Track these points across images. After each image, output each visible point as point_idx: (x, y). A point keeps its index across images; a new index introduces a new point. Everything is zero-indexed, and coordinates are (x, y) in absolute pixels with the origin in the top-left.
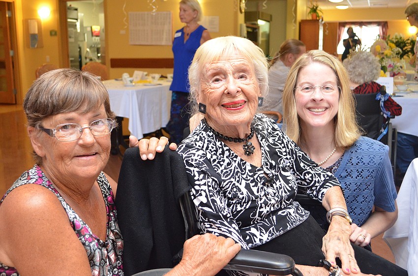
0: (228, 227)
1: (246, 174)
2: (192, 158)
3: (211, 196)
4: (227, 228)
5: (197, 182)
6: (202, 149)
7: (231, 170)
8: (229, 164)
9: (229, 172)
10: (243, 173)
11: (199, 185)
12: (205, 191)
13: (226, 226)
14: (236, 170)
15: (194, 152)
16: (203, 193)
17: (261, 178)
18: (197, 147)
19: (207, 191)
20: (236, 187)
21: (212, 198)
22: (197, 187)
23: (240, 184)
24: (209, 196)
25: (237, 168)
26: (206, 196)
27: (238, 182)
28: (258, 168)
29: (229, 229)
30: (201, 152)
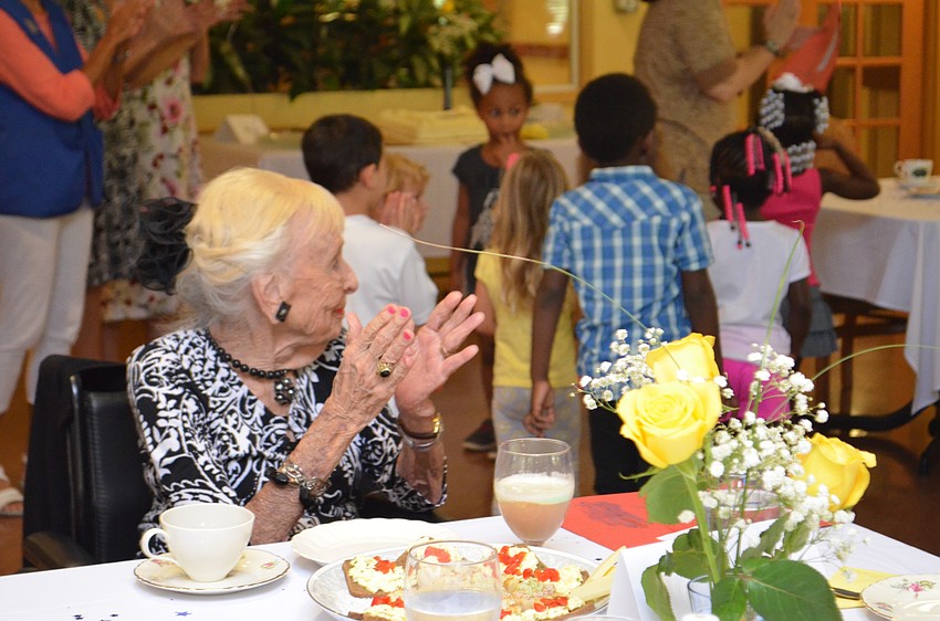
0: (214, 491)
1: (253, 419)
2: (156, 365)
3: (187, 439)
4: (210, 493)
5: (161, 414)
6: (175, 352)
7: (223, 402)
8: (223, 390)
9: (219, 404)
10: (247, 416)
11: (167, 418)
12: (176, 429)
13: (210, 489)
14: (231, 407)
15: (158, 354)
16: (172, 432)
17: (278, 437)
18: (165, 347)
19: (181, 430)
20: (229, 434)
21: (189, 442)
22: (161, 423)
23: (239, 431)
24: (183, 439)
25: (235, 405)
26: (179, 439)
27: (235, 426)
28: (277, 418)
29: (215, 495)
30: (172, 356)
